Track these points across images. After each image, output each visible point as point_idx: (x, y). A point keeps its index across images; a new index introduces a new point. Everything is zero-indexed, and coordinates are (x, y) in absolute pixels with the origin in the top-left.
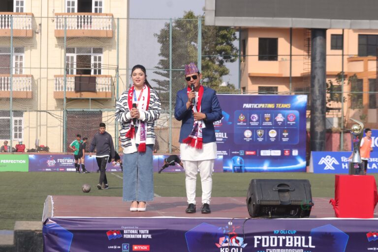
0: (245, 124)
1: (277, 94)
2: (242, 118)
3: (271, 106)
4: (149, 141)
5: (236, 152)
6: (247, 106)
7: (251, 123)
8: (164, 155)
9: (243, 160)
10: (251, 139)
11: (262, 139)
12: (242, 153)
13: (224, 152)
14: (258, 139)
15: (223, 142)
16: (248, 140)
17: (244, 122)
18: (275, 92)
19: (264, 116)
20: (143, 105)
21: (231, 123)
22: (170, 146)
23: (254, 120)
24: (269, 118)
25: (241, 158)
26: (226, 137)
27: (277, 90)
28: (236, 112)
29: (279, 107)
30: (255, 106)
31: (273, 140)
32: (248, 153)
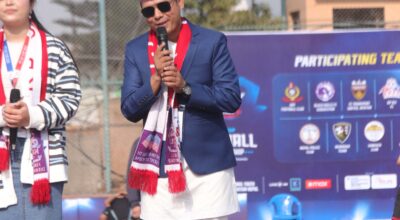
0: (302, 109)
1: (382, 26)
2: (292, 93)
3: (367, 59)
4: (56, 174)
5: (280, 184)
6: (305, 61)
7: (316, 105)
8: (93, 198)
9: (299, 204)
10: (318, 148)
11: (348, 146)
12: (295, 184)
13: (247, 184)
14: (337, 147)
15: (245, 159)
16: (311, 151)
17: (298, 103)
18: (377, 22)
19: (350, 85)
20: (31, 81)
21: (263, 108)
22: (107, 172)
23: (325, 97)
24: (362, 91)
25: (295, 199)
26: (252, 145)
27: (382, 18)
28: (276, 78)
29: (389, 61)
30: (326, 60)
31: (375, 148)
32: (310, 184)
